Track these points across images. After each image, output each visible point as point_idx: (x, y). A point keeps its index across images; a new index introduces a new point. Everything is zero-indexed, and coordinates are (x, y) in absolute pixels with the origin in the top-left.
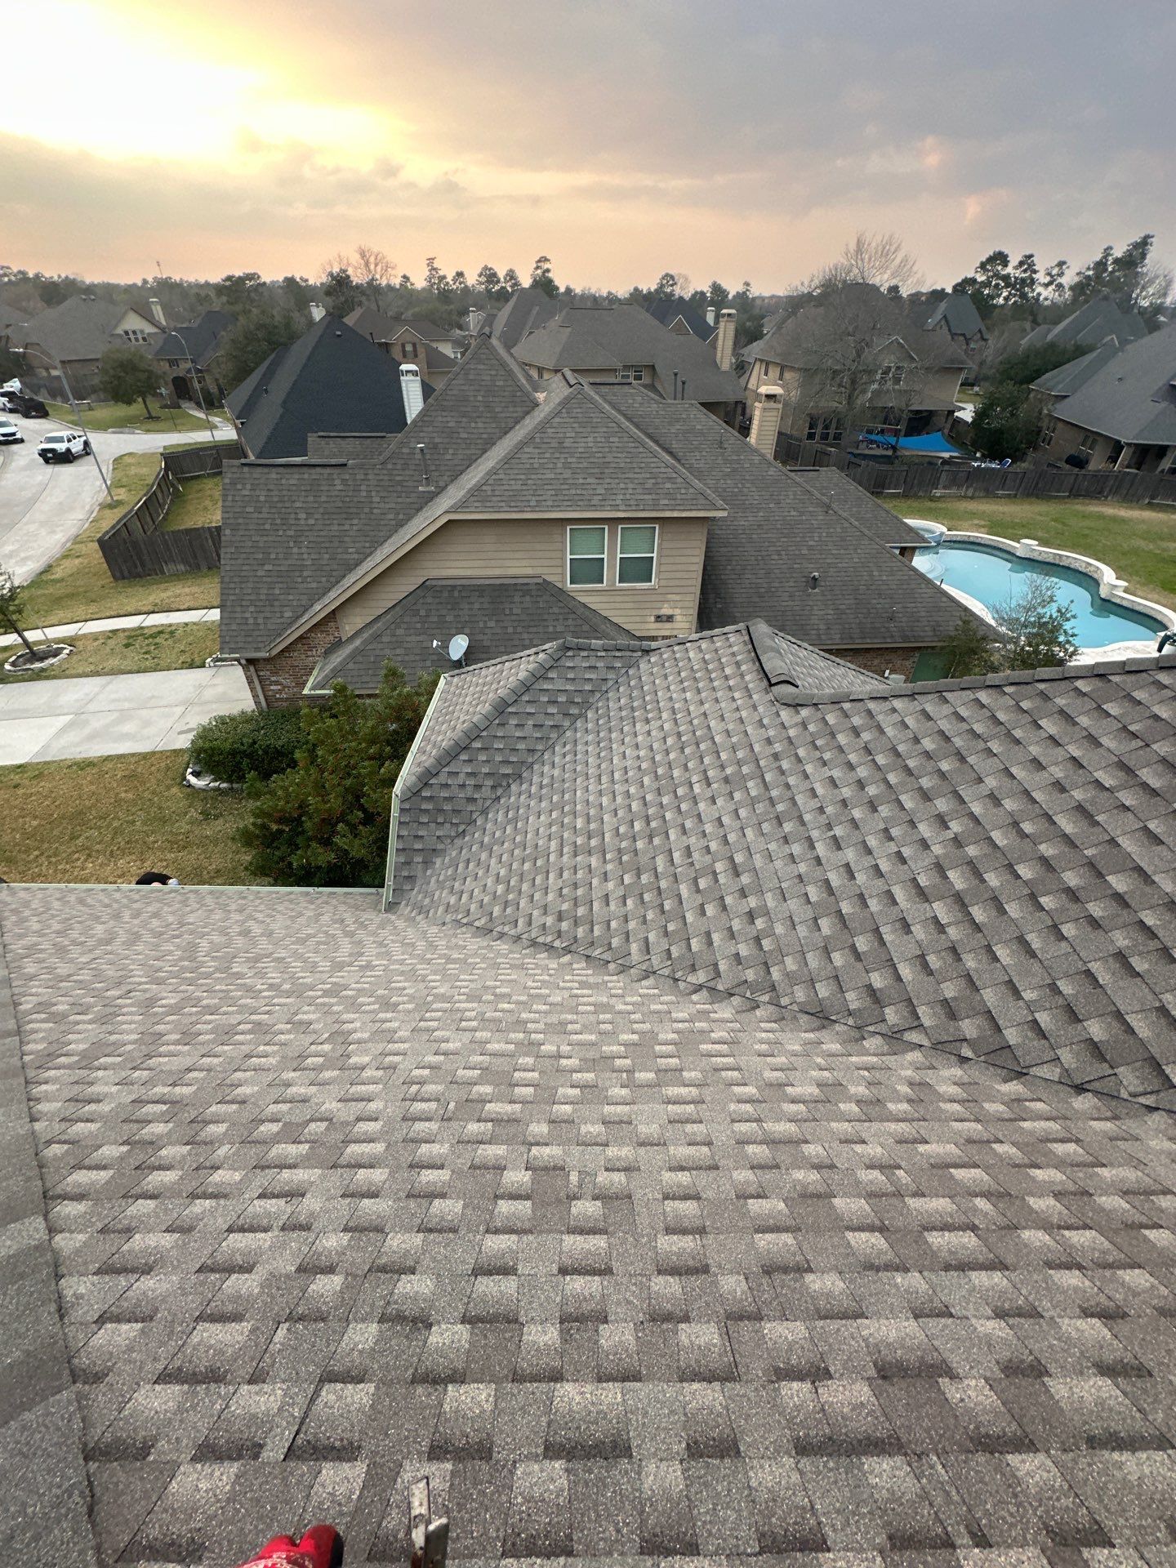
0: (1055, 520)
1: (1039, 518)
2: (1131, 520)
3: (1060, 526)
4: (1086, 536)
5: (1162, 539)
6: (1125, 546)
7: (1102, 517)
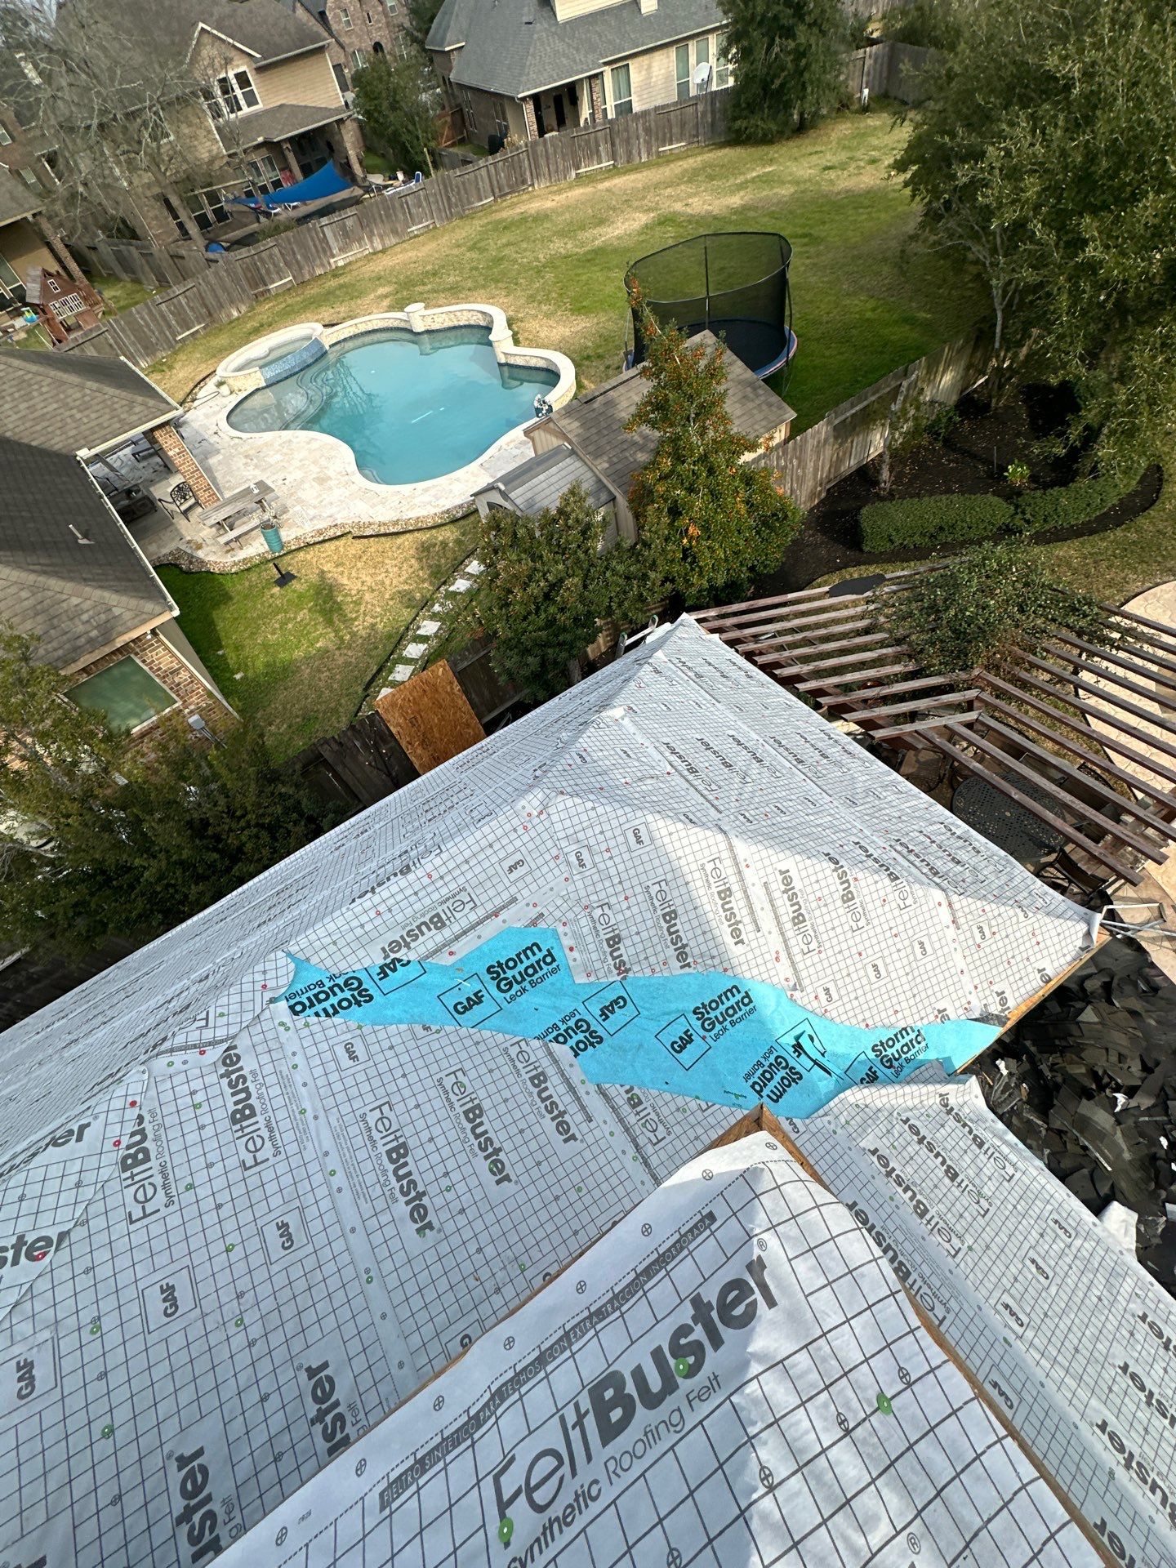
0: (470, 249)
1: (456, 251)
2: (553, 210)
3: (474, 255)
4: (502, 259)
5: (583, 228)
6: (541, 256)
7: (523, 220)
